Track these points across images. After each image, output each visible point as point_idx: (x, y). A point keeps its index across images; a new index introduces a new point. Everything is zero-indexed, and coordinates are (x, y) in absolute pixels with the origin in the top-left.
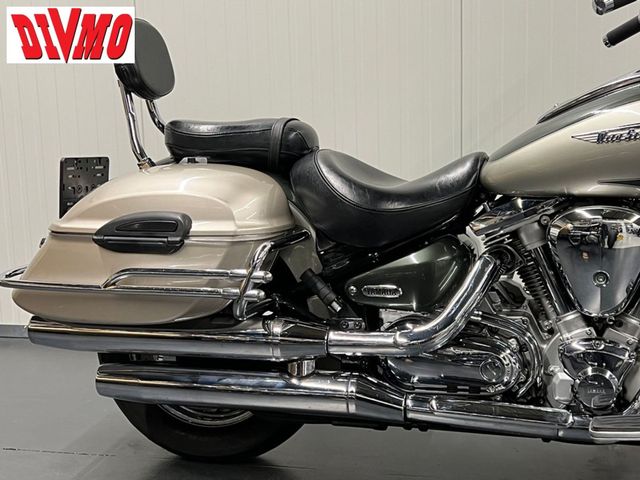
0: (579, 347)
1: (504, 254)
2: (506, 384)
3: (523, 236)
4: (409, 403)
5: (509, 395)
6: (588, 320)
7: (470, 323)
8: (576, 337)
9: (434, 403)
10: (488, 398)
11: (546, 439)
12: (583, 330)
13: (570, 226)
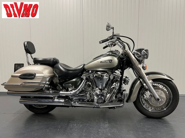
0: (98, 93)
1: (88, 79)
2: (88, 99)
3: (90, 76)
4: (73, 103)
5: (88, 101)
6: (100, 89)
7: (82, 90)
8: (98, 92)
9: (76, 103)
10: (85, 102)
11: (94, 108)
12: (99, 91)
13: (97, 75)
